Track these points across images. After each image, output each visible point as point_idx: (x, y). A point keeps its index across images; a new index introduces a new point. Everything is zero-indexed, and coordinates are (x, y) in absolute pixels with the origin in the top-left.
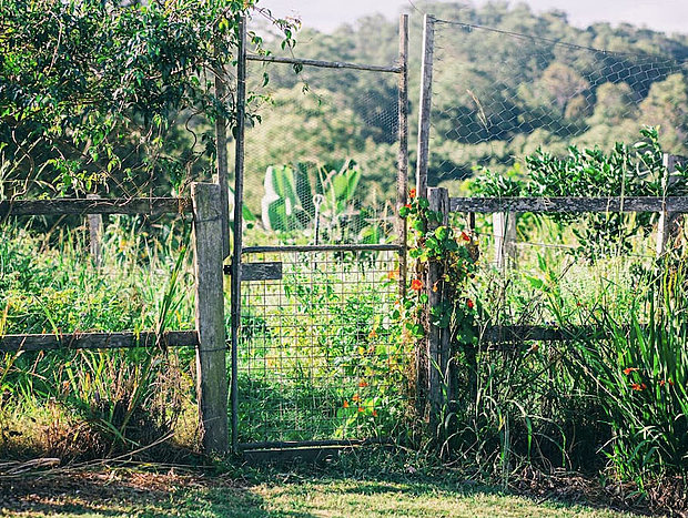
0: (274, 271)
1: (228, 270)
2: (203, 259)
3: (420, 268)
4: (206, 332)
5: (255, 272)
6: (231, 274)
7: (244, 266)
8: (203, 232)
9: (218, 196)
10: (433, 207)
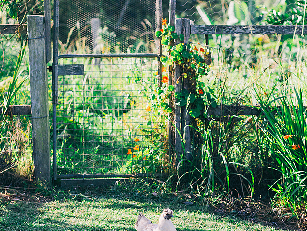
0: (79, 70)
1: (50, 69)
2: (33, 62)
3: (171, 69)
4: (35, 107)
5: (66, 70)
6: (52, 71)
7: (60, 66)
8: (32, 46)
9: (41, 23)
10: (178, 31)
